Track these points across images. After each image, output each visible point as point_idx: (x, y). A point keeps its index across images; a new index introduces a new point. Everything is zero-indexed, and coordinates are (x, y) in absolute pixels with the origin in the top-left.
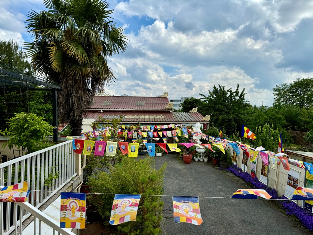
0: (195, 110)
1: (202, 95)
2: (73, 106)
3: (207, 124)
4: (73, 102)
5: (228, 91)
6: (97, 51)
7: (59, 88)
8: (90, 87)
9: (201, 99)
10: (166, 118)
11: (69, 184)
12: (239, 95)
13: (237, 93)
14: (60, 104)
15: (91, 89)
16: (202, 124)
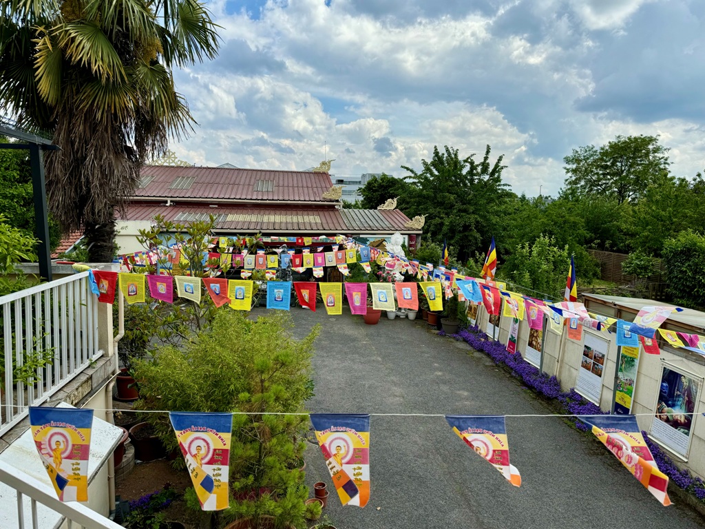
0: (391, 204)
1: (408, 169)
2: (89, 190)
3: (418, 235)
4: (88, 180)
5: (466, 161)
6: (147, 53)
7: (49, 143)
8: (131, 143)
9: (405, 178)
11: (83, 378)
12: (490, 170)
13: (485, 166)
14: (57, 184)
15: (135, 148)
16: (406, 237)
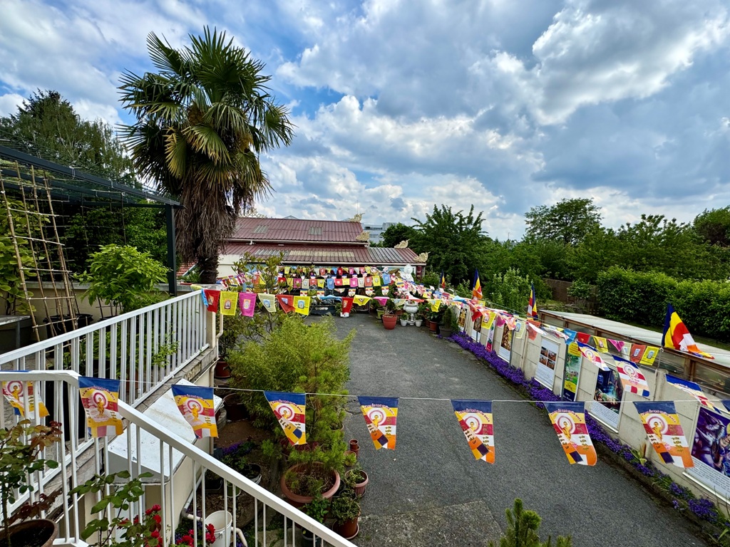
0: (404, 244)
1: (416, 220)
2: (202, 235)
3: (423, 266)
4: (202, 228)
5: (456, 215)
6: (243, 144)
7: (178, 204)
8: (230, 203)
9: (414, 226)
10: (357, 256)
11: (196, 362)
12: (474, 222)
13: (470, 219)
14: (181, 231)
15: (233, 207)
16: (415, 268)
